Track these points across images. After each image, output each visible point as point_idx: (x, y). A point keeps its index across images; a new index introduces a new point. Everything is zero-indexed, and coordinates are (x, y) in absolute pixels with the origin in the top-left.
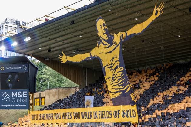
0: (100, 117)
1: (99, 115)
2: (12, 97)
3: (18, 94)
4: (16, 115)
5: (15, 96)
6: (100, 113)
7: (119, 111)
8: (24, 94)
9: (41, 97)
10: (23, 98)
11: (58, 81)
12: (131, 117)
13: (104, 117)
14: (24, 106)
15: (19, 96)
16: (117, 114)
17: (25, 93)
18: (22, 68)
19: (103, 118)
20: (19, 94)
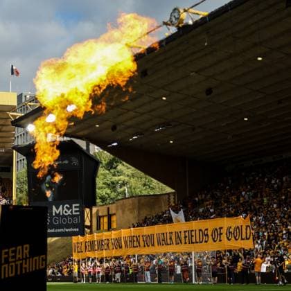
0: (187, 241)
1: (185, 237)
2: (54, 214)
3: (63, 209)
4: (65, 248)
5: (58, 212)
6: (187, 234)
7: (222, 228)
8: (74, 209)
9: (110, 213)
10: (72, 216)
11: (145, 185)
12: (242, 239)
13: (194, 241)
14: (75, 230)
15: (66, 212)
16: (217, 233)
17: (76, 207)
18: (70, 162)
19: (192, 243)
20: (65, 209)
